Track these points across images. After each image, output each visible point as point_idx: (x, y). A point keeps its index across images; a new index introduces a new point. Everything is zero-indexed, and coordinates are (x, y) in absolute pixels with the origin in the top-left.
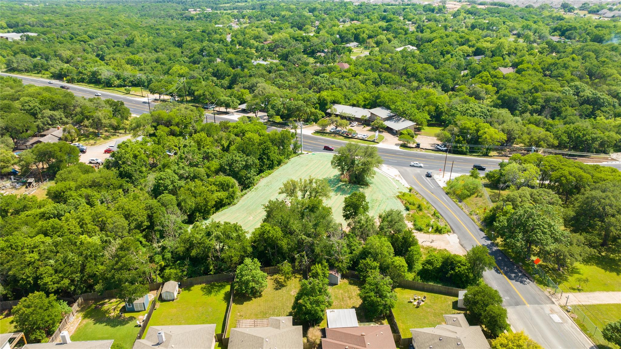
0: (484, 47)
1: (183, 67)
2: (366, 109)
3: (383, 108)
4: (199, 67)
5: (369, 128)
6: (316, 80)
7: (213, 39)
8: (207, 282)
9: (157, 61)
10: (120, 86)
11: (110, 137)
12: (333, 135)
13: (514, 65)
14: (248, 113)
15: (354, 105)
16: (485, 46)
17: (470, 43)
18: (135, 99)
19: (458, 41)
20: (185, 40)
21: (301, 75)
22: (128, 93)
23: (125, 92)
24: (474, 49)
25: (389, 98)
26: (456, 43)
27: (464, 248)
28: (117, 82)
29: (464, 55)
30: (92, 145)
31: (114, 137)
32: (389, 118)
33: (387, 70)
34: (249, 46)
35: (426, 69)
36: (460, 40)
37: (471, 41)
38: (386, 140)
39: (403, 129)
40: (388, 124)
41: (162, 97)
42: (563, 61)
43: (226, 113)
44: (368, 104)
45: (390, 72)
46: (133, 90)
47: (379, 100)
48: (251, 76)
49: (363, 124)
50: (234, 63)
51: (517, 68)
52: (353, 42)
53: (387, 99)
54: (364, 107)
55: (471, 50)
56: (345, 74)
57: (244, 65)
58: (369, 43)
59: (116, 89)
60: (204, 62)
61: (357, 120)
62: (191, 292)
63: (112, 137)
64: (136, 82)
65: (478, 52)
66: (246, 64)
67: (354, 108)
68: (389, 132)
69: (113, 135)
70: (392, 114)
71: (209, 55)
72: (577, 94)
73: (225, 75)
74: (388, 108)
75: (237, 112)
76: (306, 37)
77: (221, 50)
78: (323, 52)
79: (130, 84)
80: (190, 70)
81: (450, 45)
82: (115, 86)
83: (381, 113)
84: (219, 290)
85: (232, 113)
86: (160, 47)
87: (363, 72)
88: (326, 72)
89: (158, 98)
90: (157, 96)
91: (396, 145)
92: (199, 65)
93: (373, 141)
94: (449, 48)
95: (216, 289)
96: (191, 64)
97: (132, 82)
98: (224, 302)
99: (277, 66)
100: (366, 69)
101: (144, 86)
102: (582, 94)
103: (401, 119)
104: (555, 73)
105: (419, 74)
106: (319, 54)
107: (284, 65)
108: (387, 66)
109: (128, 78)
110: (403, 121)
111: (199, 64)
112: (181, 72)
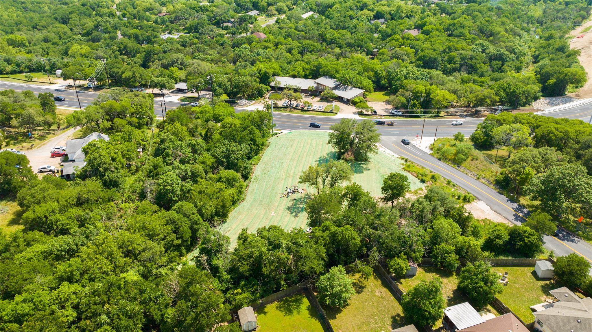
0: (383, 11)
1: (83, 46)
2: (308, 80)
3: (326, 78)
4: (101, 46)
5: (318, 99)
6: (239, 51)
7: (101, 13)
8: (279, 300)
9: (46, 40)
10: (14, 72)
11: (45, 137)
12: (289, 110)
13: (419, 27)
14: (186, 92)
15: (294, 76)
16: (384, 9)
17: (369, 7)
18: (42, 87)
19: (356, 6)
20: (70, 16)
21: (220, 48)
22: (30, 80)
23: (27, 79)
24: (374, 13)
25: (331, 67)
26: (355, 8)
27: (500, 214)
28: (9, 68)
29: (368, 19)
30: (28, 149)
31: (50, 135)
32: (336, 88)
33: (305, 38)
34: (145, 20)
35: (344, 35)
36: (358, 4)
37: (369, 5)
38: (341, 109)
39: (354, 98)
40: (338, 93)
41: (78, 82)
42: (458, 21)
43: (163, 95)
44: (309, 74)
45: (309, 39)
46: (36, 76)
47: (322, 69)
48: (165, 52)
49: (311, 95)
50: (141, 38)
51: (422, 29)
52: (252, 10)
53: (329, 67)
54: (306, 77)
55: (372, 14)
56: (267, 44)
57: (153, 40)
58: (271, 11)
59: (11, 76)
60: (105, 39)
61: (303, 91)
62: (267, 315)
63: (48, 136)
64: (34, 67)
65: (378, 16)
66: (155, 39)
67: (296, 79)
68: (340, 101)
69: (49, 134)
70: (338, 83)
71: (106, 31)
72: (483, 51)
73: (136, 53)
74: (332, 77)
75: (172, 92)
76: (204, 7)
77: (119, 25)
78: (229, 21)
79: (27, 70)
80: (92, 49)
81: (351, 9)
82: (7, 73)
83: (328, 83)
84: (298, 307)
85: (167, 94)
86: (41, 24)
87: (283, 41)
88: (244, 43)
89: (73, 84)
90: (70, 82)
91: (354, 113)
92: (100, 43)
93: (331, 112)
94: (351, 13)
95: (294, 305)
96: (90, 43)
97: (29, 67)
98: (313, 320)
99: (190, 40)
100: (285, 38)
101: (45, 71)
102: (487, 51)
103: (347, 87)
104: (456, 32)
105: (338, 40)
106: (225, 24)
107: (197, 38)
108: (303, 33)
109: (23, 63)
110: (351, 89)
111: (98, 41)
112: (83, 51)
